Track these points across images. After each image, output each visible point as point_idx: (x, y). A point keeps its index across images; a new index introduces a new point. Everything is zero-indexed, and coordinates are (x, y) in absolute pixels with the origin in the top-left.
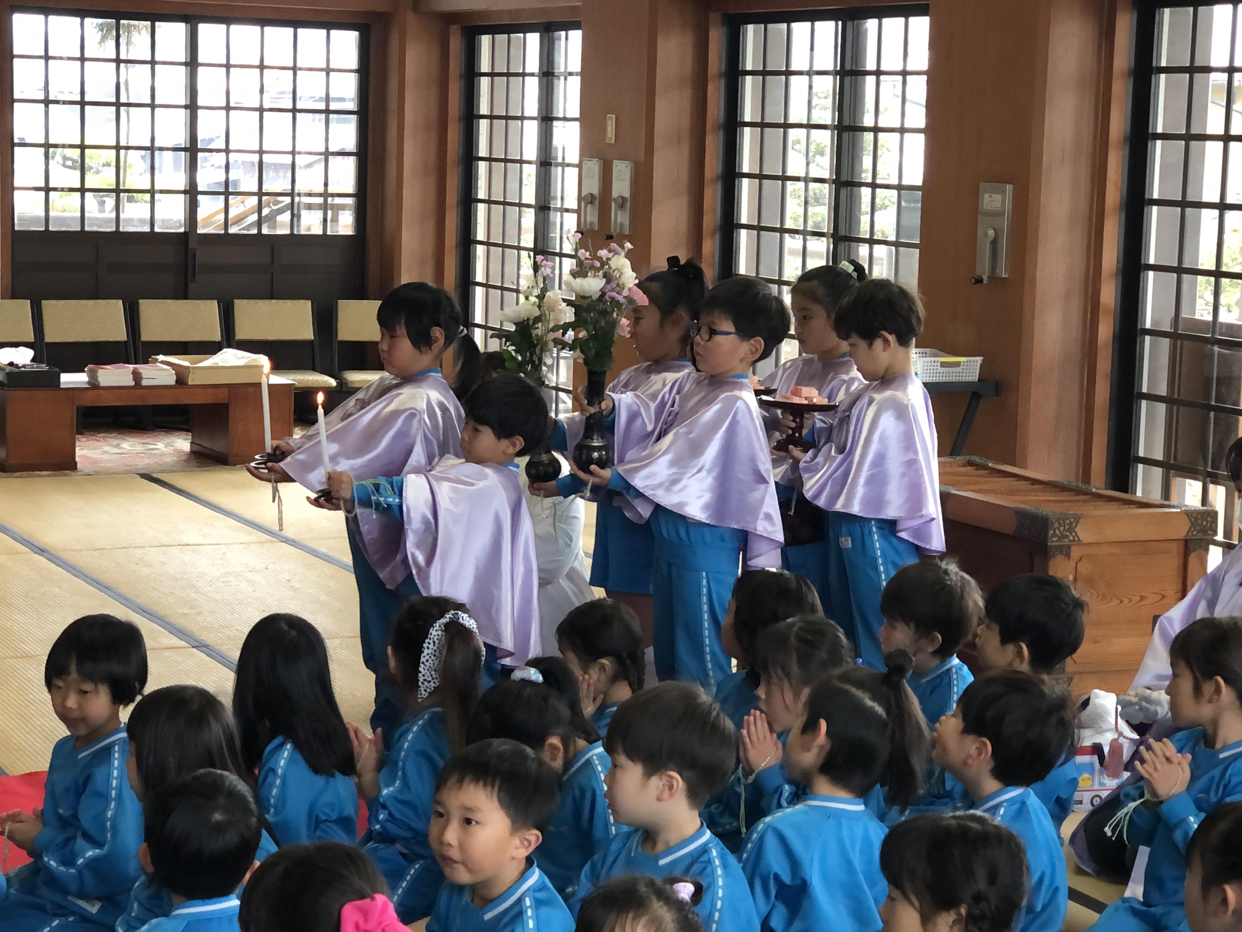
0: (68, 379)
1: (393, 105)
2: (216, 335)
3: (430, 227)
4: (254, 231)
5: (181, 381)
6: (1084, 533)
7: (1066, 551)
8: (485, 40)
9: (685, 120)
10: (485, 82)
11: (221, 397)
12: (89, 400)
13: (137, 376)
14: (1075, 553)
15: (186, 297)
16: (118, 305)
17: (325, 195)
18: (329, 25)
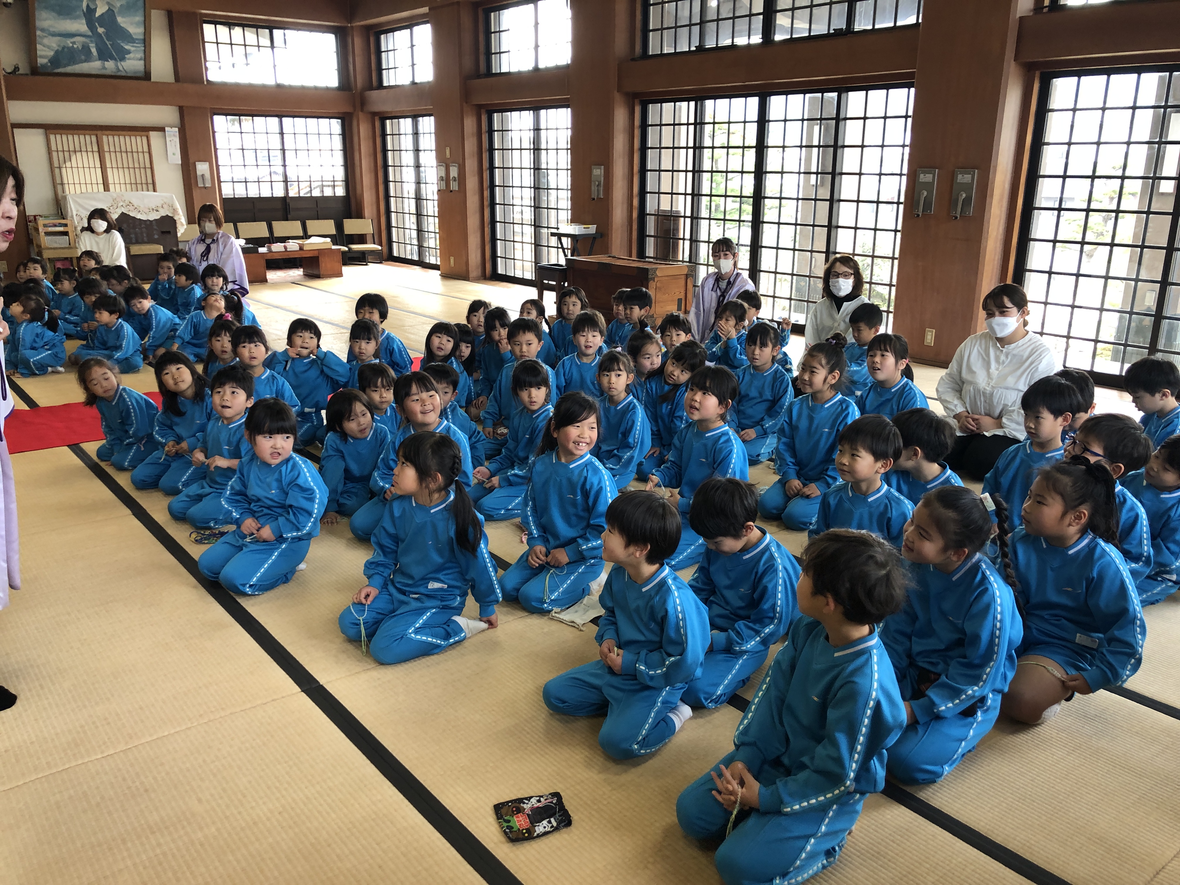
0: (262, 250)
1: (356, 147)
2: (301, 234)
3: (374, 191)
4: (309, 195)
5: (301, 249)
6: (658, 273)
7: (653, 279)
8: (388, 122)
9: (475, 149)
10: (389, 137)
11: (316, 254)
12: (269, 257)
13: (285, 247)
14: (656, 280)
15: (287, 220)
16: (264, 224)
17: (334, 181)
18: (330, 118)
